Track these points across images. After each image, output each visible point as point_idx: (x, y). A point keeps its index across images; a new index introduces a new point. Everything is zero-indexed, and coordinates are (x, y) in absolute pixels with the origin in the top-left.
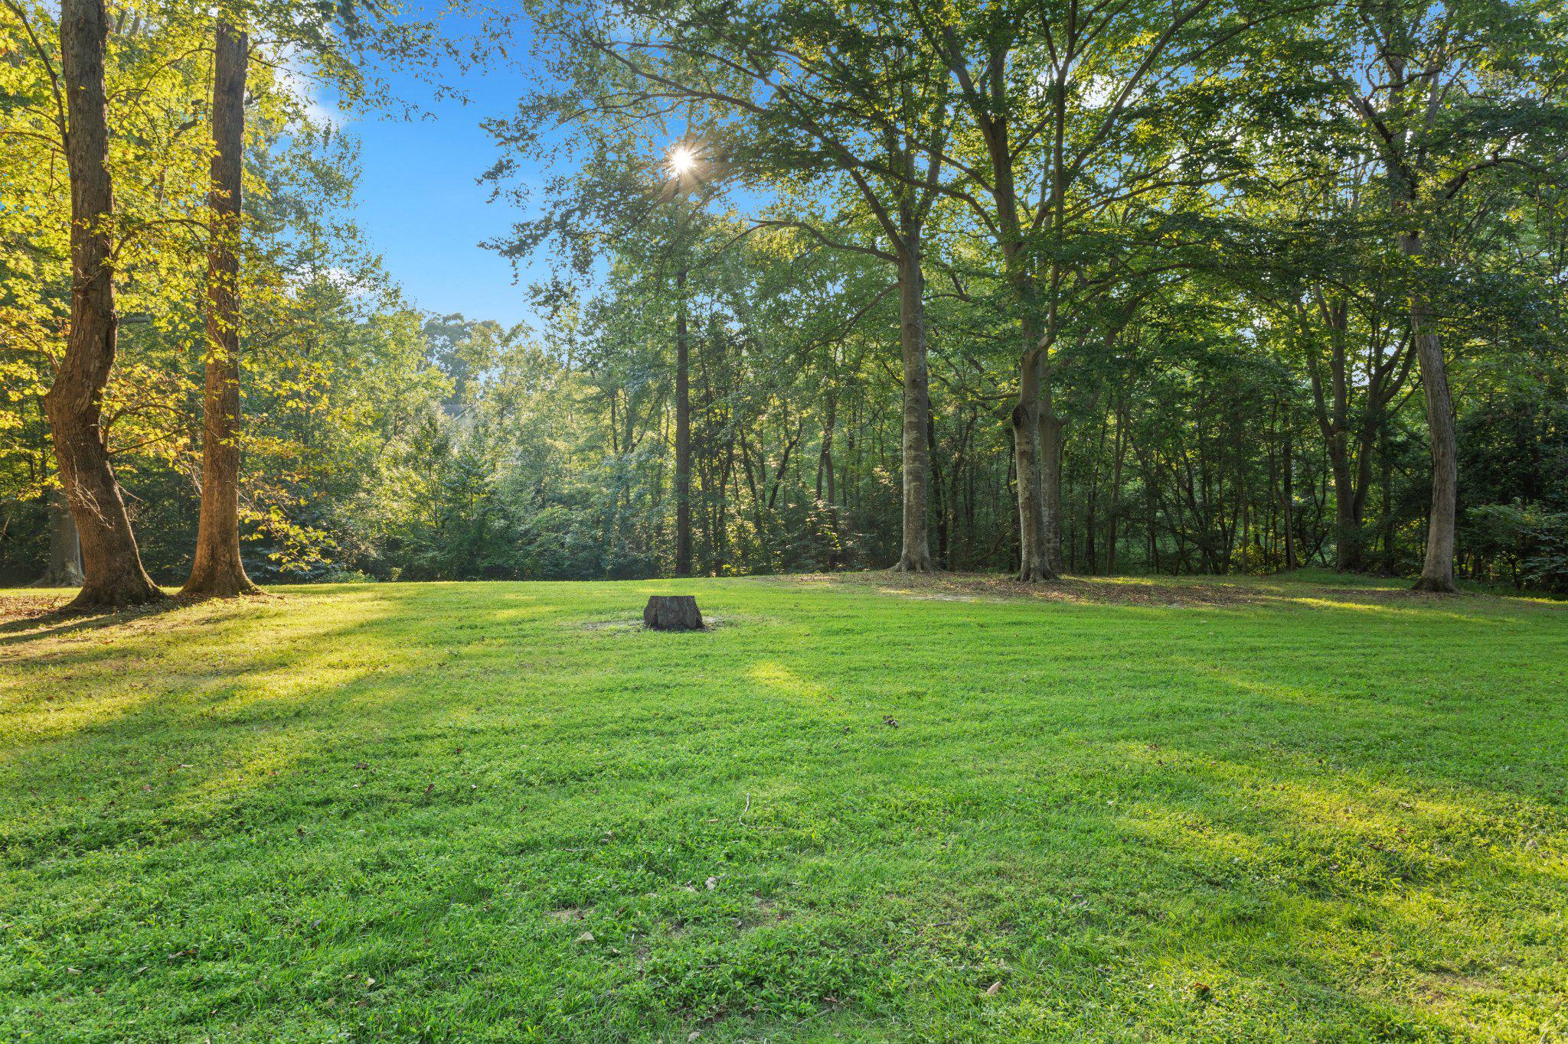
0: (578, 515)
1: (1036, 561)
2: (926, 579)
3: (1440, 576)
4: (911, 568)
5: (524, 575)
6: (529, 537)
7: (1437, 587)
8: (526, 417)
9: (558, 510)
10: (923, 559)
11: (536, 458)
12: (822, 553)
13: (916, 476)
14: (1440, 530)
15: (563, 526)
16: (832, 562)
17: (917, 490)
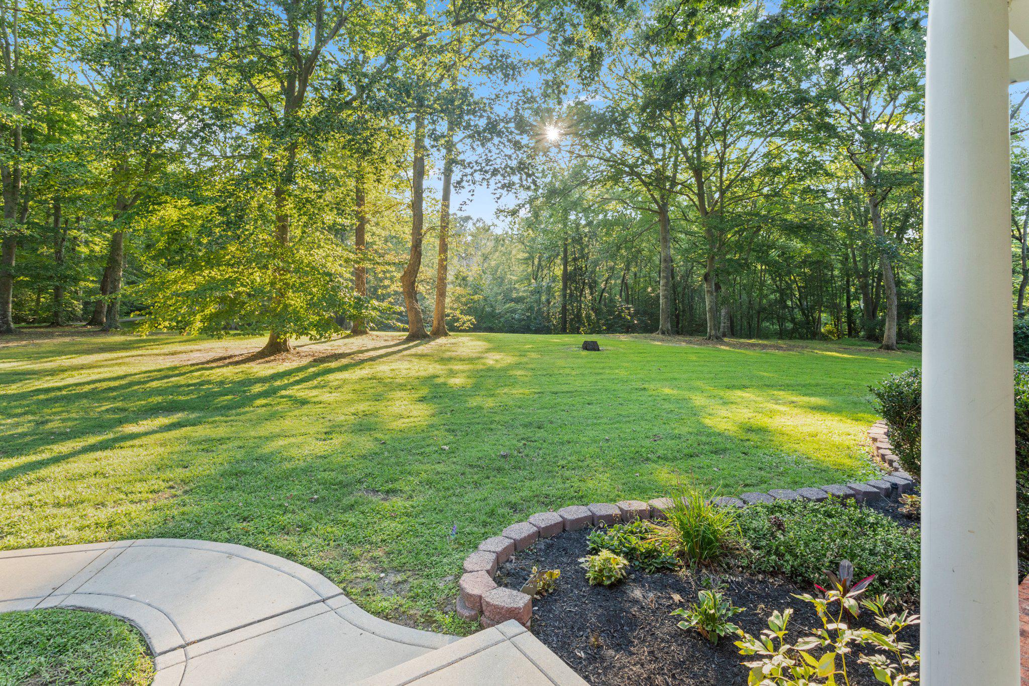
0: (519, 306)
1: (713, 332)
2: (670, 338)
3: (890, 343)
4: (663, 333)
5: (500, 331)
6: (500, 316)
7: (889, 348)
8: (493, 263)
9: (512, 304)
10: (668, 330)
11: (500, 281)
12: (623, 325)
13: (665, 297)
14: (890, 325)
15: (514, 311)
16: (628, 329)
17: (666, 303)
